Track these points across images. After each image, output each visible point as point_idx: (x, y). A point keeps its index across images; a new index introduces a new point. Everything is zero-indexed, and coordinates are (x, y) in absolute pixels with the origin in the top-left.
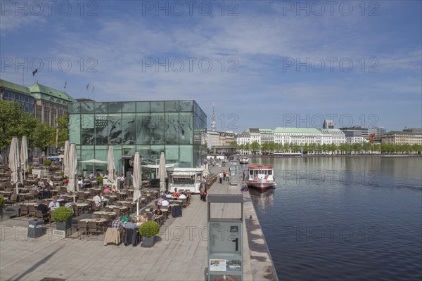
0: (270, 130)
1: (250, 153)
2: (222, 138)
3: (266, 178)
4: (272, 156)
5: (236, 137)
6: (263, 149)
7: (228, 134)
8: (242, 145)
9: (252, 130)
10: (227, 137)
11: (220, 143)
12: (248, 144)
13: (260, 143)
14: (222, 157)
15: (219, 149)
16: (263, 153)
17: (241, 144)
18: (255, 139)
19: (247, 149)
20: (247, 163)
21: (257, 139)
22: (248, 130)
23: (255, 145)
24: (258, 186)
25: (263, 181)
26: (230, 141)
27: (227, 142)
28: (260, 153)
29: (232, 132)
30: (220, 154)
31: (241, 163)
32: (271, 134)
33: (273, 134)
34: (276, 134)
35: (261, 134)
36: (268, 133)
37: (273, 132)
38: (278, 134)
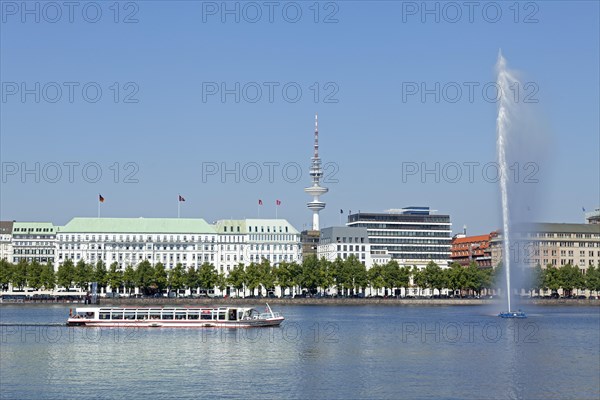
21: (2, 252)
32: (49, 237)
33: (55, 237)
34: (61, 238)
35: (14, 236)
36: (38, 233)
37: (54, 233)
38: (70, 236)
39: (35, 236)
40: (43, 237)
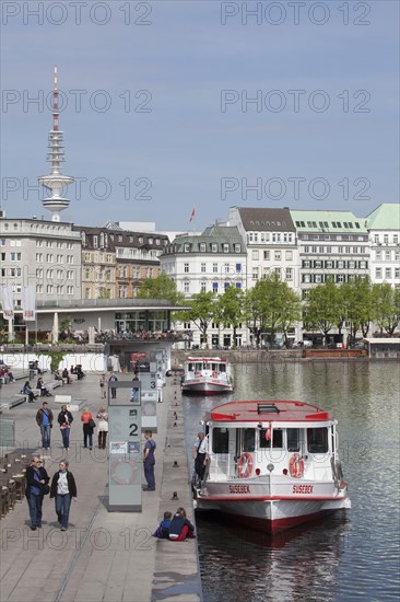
0: (349, 217)
1: (245, 335)
2: (98, 257)
3: (294, 470)
4: (361, 355)
5: (171, 251)
6: (310, 318)
7: (131, 239)
8: (203, 299)
9: (256, 219)
10: (127, 253)
11: (86, 285)
12: (232, 291)
13: (295, 286)
14: (94, 363)
15: (80, 318)
16: (315, 339)
17: (196, 289)
18: (272, 263)
19: (230, 315)
20: (220, 392)
21: (283, 264)
22: (234, 220)
23: (271, 293)
24: (253, 512)
25: (280, 486)
26: (139, 273)
27: (123, 283)
28: (298, 336)
29: (148, 227)
30: (81, 345)
31: (194, 392)
32: (355, 237)
33: (366, 238)
34: (377, 240)
35: (301, 235)
36: (338, 230)
37: (363, 230)
38: (391, 235)
39: (333, 237)
40: (345, 237)
